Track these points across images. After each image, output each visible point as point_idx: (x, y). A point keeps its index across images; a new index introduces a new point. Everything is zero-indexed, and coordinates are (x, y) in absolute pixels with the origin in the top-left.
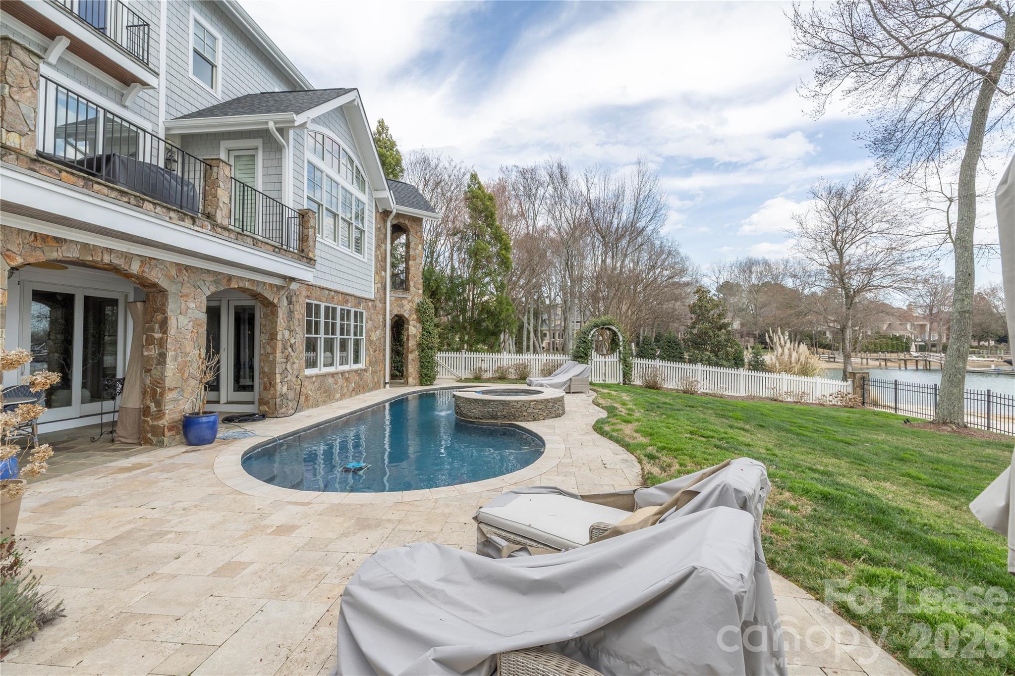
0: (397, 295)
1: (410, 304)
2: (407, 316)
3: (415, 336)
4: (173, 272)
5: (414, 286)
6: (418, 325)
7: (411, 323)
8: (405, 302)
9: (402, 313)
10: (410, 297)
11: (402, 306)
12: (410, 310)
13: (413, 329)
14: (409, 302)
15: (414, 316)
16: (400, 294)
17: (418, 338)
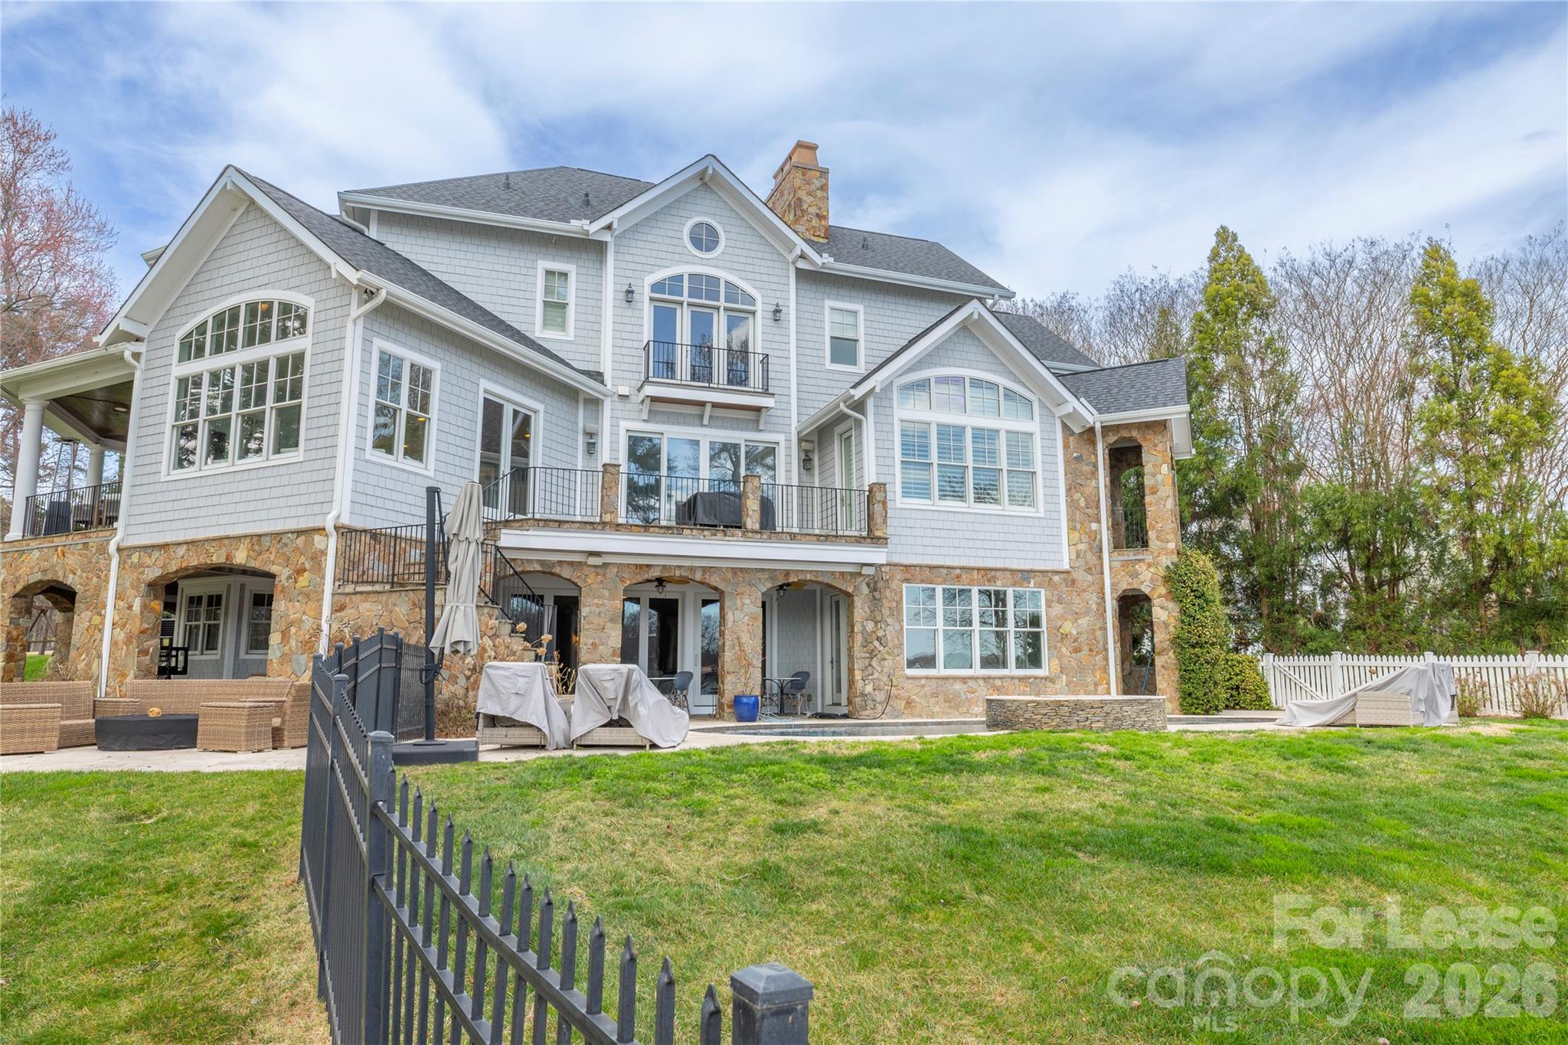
0: (1126, 558)
1: (1152, 570)
2: (1146, 591)
3: (1166, 625)
4: (730, 575)
5: (1158, 538)
6: (1170, 605)
7: (1156, 602)
8: (1140, 568)
9: (1135, 586)
10: (1149, 558)
11: (1135, 575)
12: (1152, 579)
13: (1164, 613)
14: (1149, 565)
15: (1163, 590)
16: (1130, 555)
17: (1172, 629)
